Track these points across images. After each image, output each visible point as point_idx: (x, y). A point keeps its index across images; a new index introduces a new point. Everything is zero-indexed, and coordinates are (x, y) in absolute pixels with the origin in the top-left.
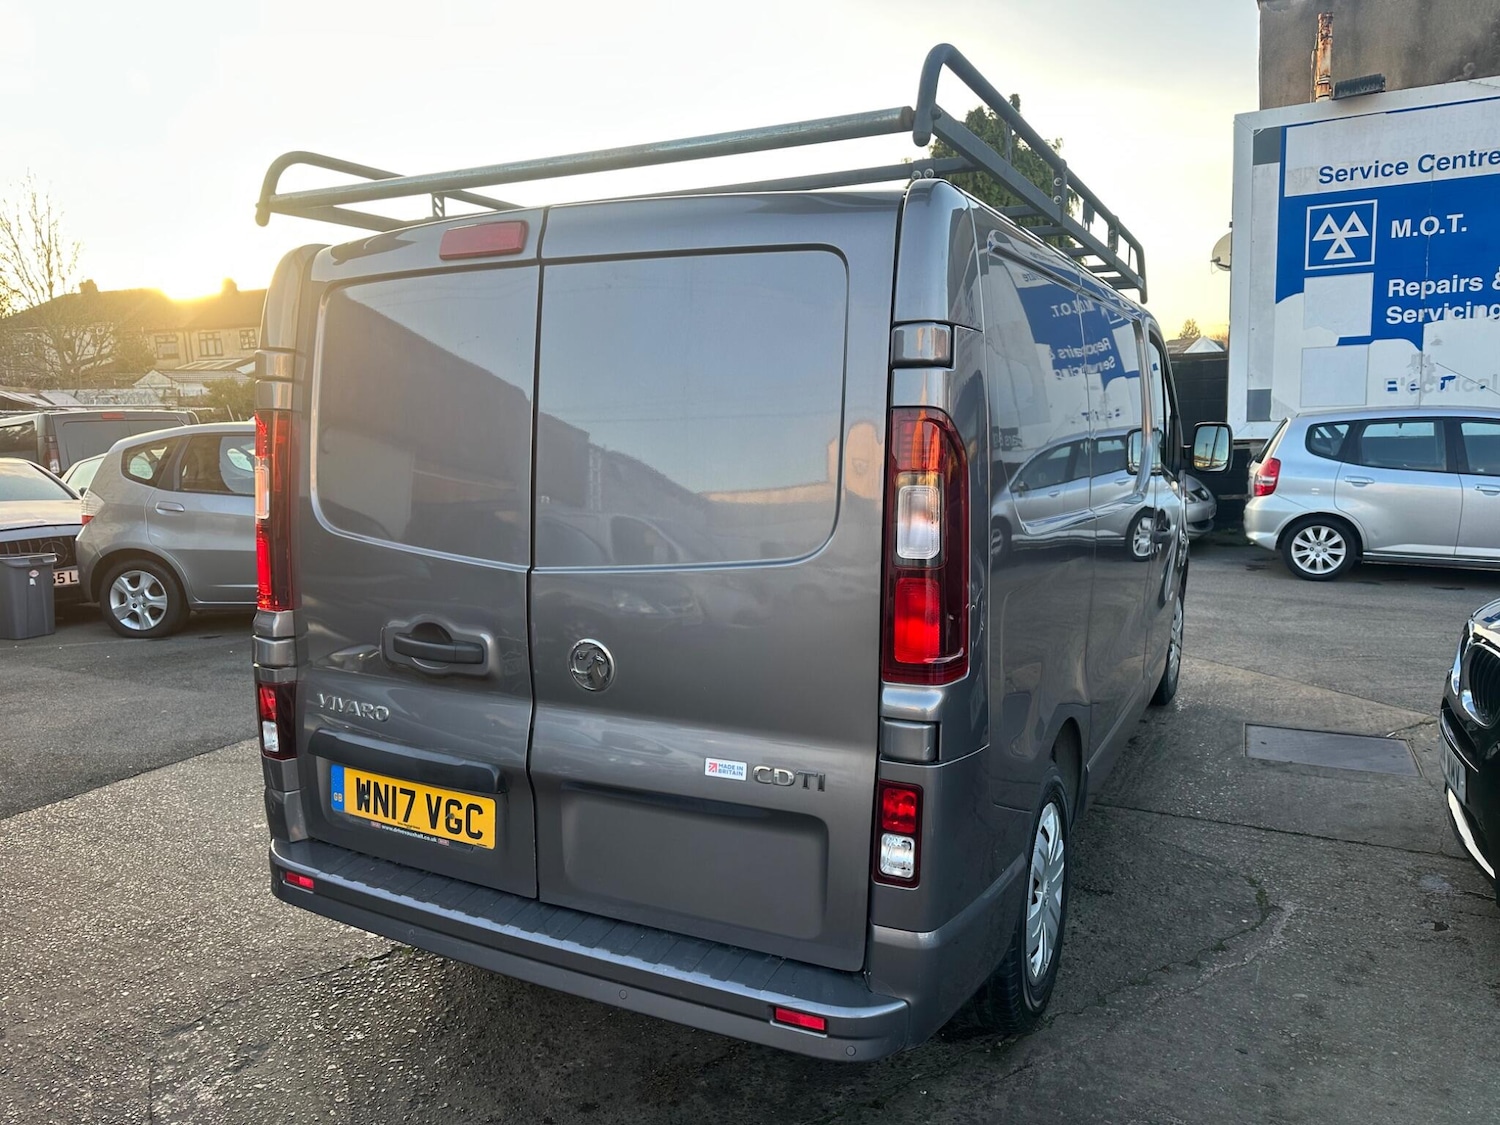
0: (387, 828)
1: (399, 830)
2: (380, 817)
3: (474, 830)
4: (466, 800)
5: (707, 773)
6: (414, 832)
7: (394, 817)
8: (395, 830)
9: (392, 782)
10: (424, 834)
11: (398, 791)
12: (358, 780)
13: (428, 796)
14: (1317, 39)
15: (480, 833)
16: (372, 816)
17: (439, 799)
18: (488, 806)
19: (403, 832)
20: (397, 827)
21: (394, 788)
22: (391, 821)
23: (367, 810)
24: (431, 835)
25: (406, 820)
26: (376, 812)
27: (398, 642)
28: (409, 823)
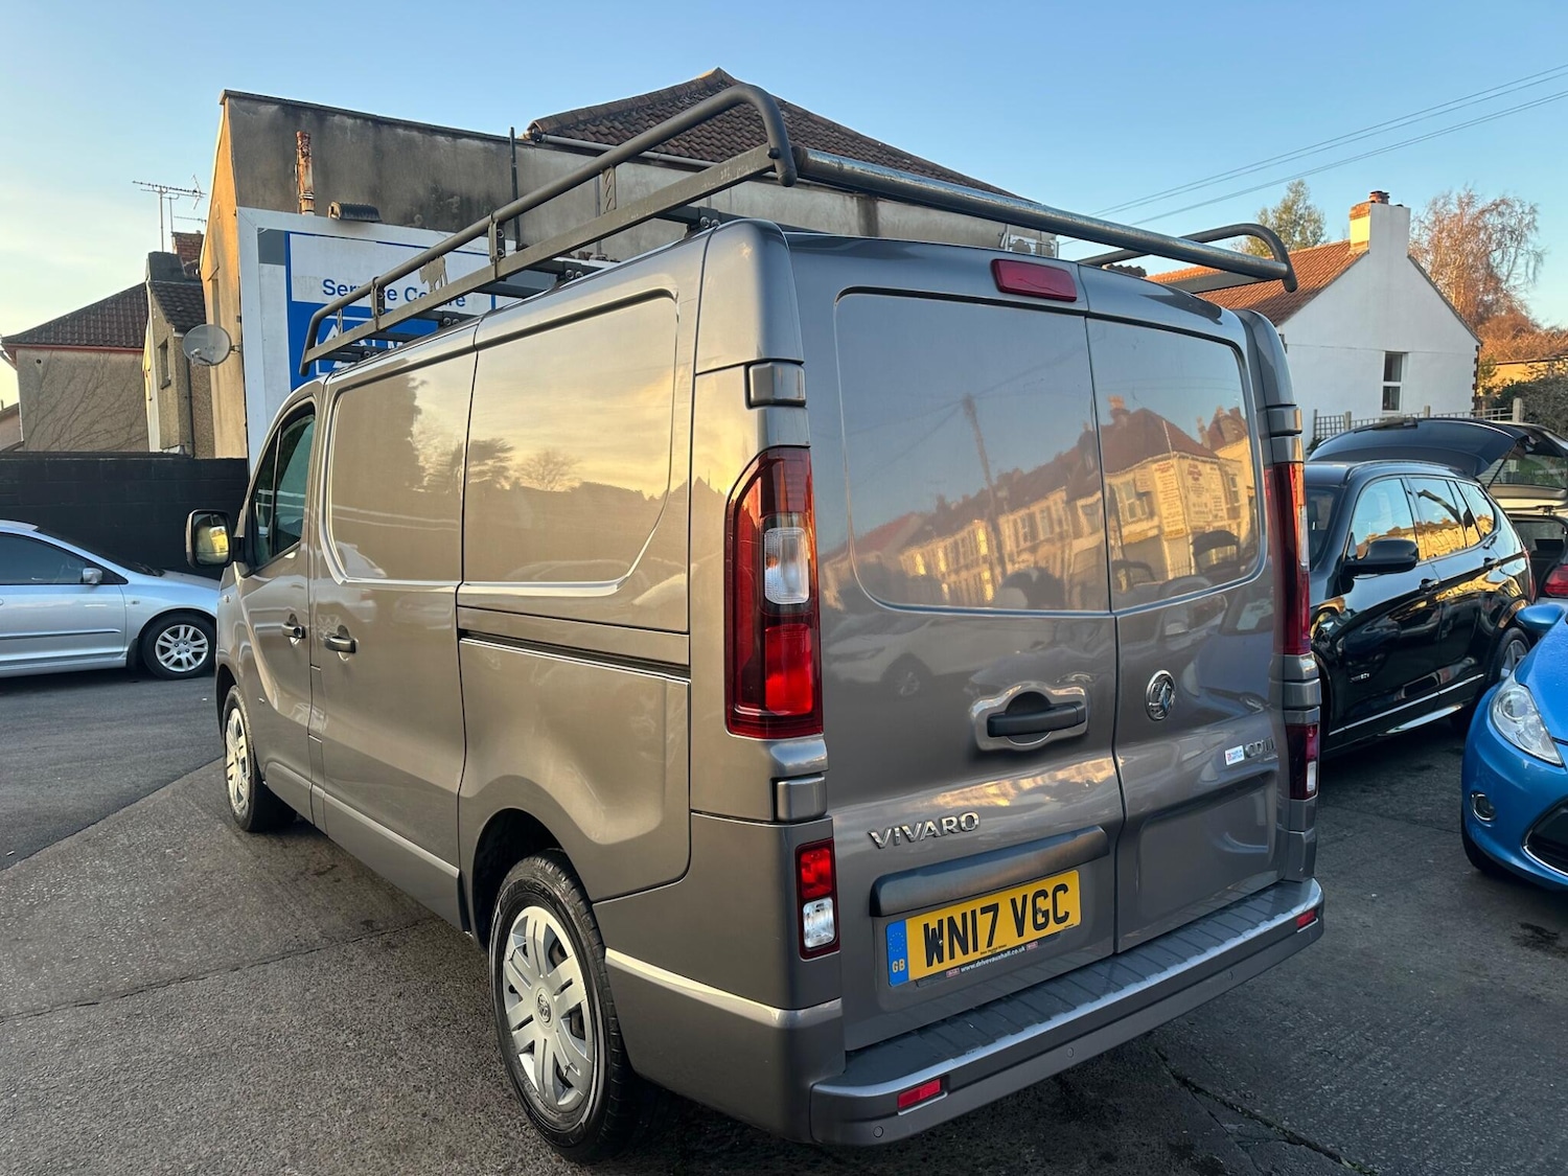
0: (968, 968)
1: (983, 962)
2: (960, 958)
3: (1061, 914)
4: (1049, 885)
5: (1228, 763)
6: (999, 954)
7: (975, 949)
8: (979, 964)
9: (967, 907)
10: (1011, 949)
11: (978, 912)
12: (926, 926)
13: (1013, 901)
14: (296, 153)
15: (1067, 914)
16: (948, 963)
17: (1025, 897)
18: (1072, 879)
19: (987, 961)
20: (980, 960)
21: (973, 912)
22: (972, 956)
23: (941, 960)
24: (1020, 946)
25: (990, 944)
26: (952, 956)
27: (994, 726)
28: (994, 945)
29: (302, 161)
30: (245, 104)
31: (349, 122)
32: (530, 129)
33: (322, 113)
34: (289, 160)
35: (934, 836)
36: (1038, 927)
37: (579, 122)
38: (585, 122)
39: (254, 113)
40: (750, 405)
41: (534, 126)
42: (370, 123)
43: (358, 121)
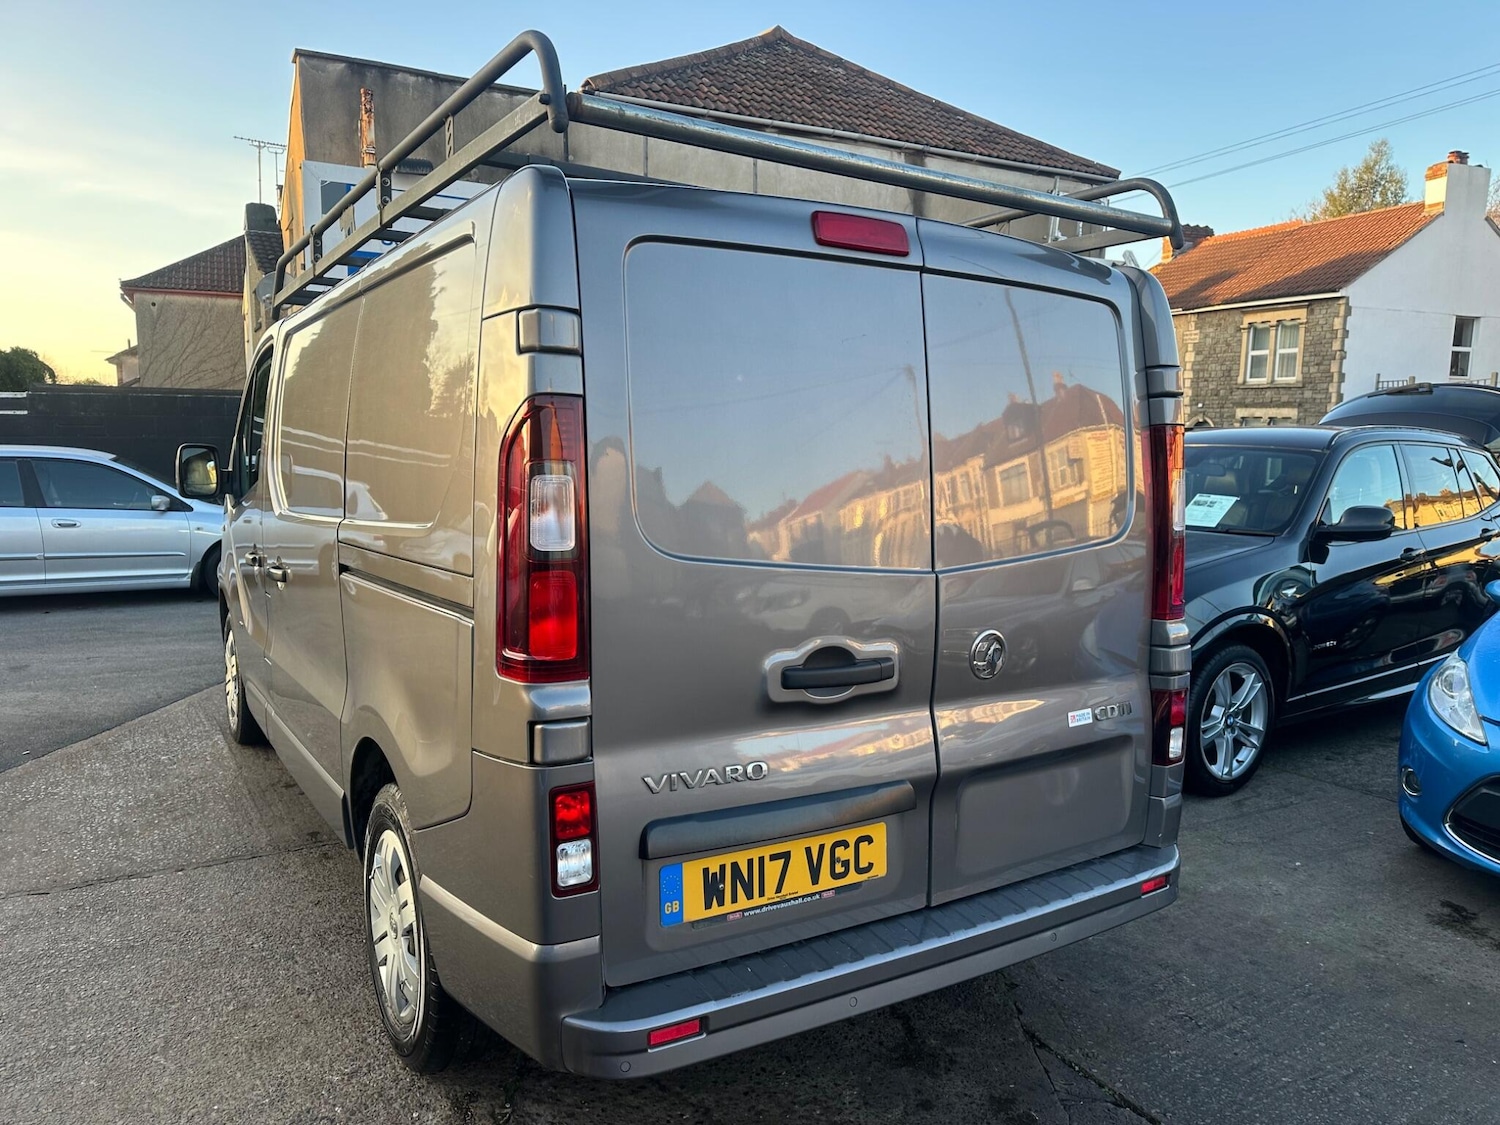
0: (752, 913)
1: (770, 908)
2: (743, 902)
3: (863, 864)
4: (851, 836)
5: (1071, 725)
6: (788, 900)
7: (762, 894)
8: (765, 909)
9: (755, 854)
10: (803, 897)
11: (767, 859)
12: (706, 871)
13: (808, 850)
14: (360, 110)
15: (871, 865)
16: (728, 907)
17: (822, 847)
18: (879, 831)
19: (775, 907)
20: (766, 905)
21: (761, 860)
22: (757, 901)
23: (721, 903)
24: (814, 894)
25: (779, 890)
26: (734, 900)
27: (789, 677)
28: (783, 892)
29: (365, 117)
30: (314, 62)
31: (412, 79)
32: (584, 86)
33: (386, 71)
34: (354, 116)
35: (716, 783)
36: (835, 876)
37: (632, 79)
38: (639, 80)
39: (323, 71)
40: (521, 351)
41: (587, 83)
42: (431, 81)
43: (420, 79)
